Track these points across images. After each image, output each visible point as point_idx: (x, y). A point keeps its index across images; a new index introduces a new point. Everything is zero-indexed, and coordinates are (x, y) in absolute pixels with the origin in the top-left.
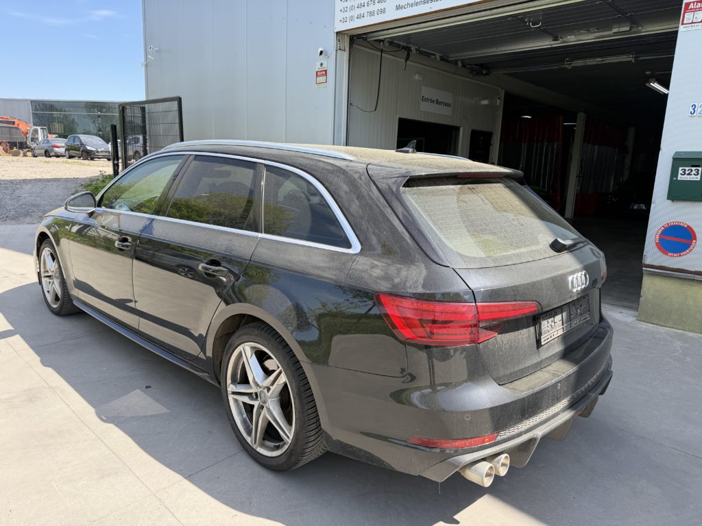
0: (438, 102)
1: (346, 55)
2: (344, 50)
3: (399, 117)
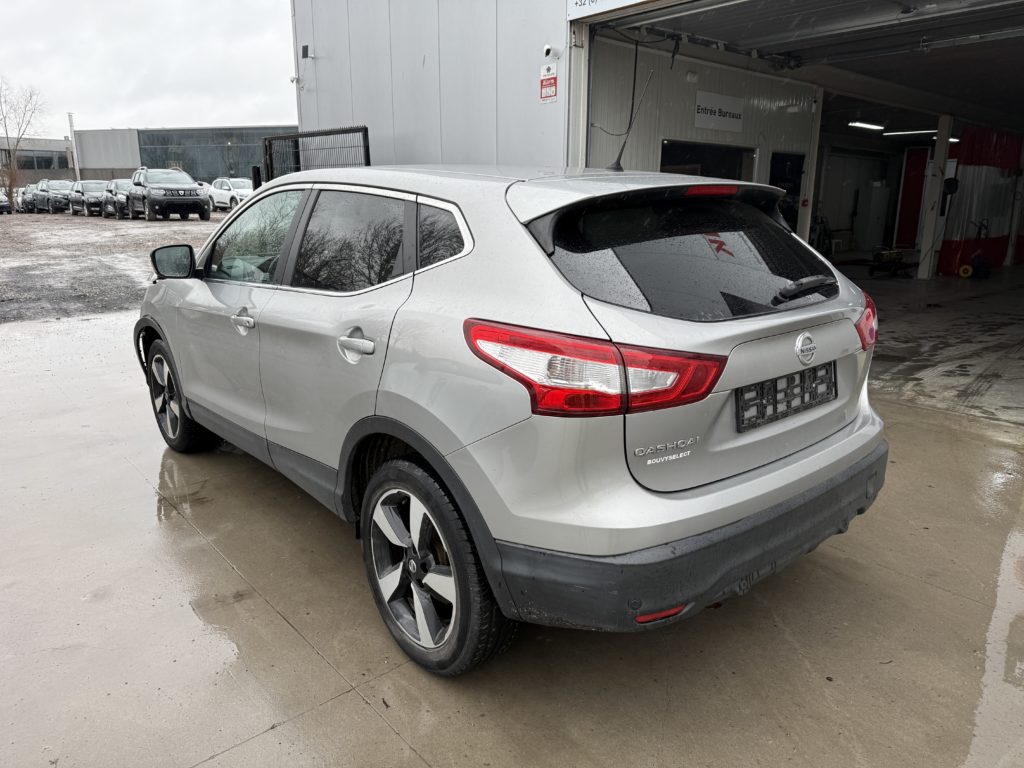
0: (722, 114)
1: (584, 54)
2: (582, 47)
3: (663, 138)
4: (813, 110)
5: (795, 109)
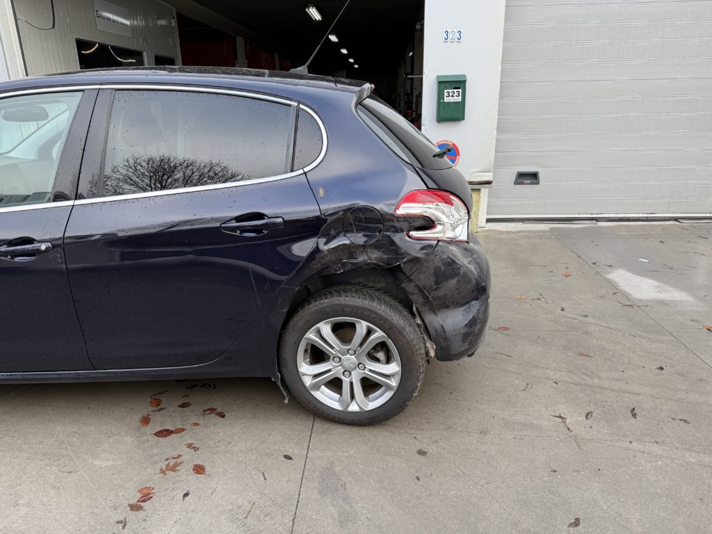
3: (75, 37)
4: (173, 25)
5: (162, 22)
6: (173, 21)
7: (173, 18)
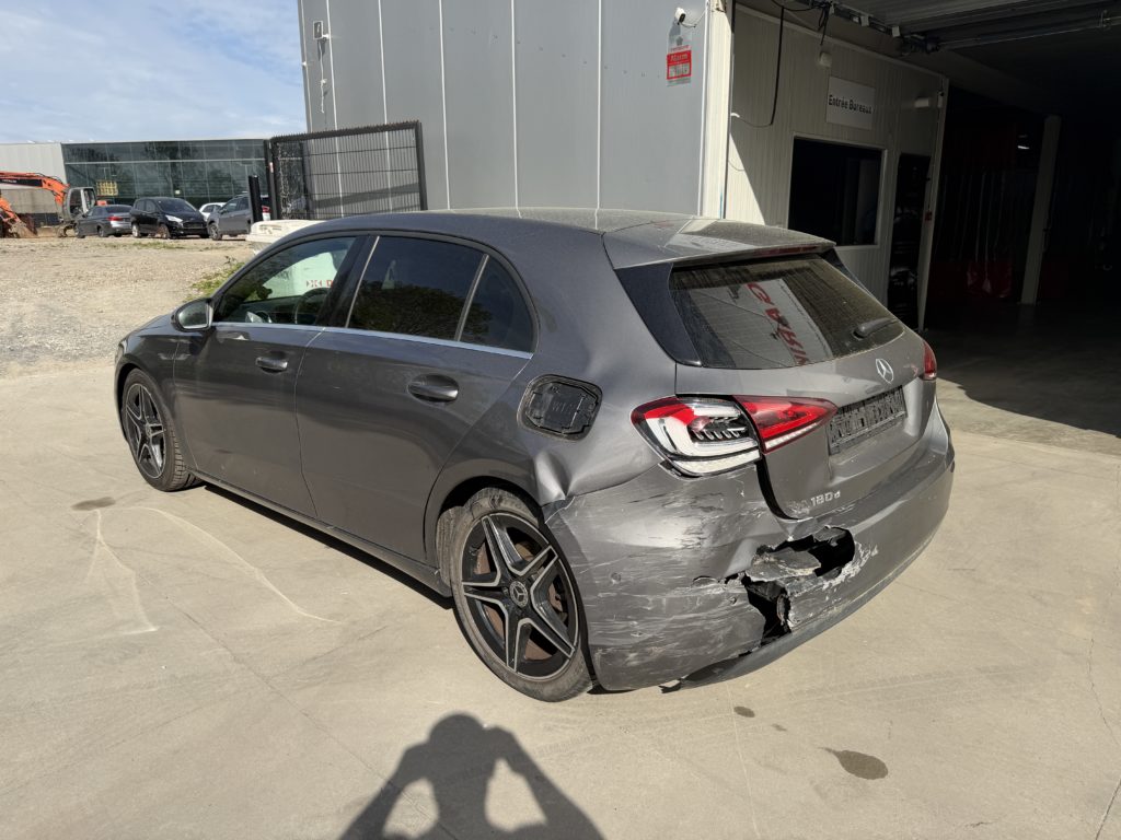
0: (853, 106)
1: (727, 22)
2: (725, 12)
3: (795, 134)
4: (940, 105)
5: (923, 103)
6: (941, 99)
7: (942, 95)
